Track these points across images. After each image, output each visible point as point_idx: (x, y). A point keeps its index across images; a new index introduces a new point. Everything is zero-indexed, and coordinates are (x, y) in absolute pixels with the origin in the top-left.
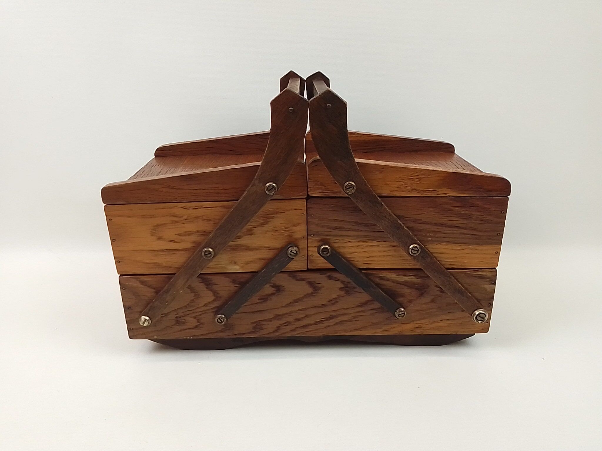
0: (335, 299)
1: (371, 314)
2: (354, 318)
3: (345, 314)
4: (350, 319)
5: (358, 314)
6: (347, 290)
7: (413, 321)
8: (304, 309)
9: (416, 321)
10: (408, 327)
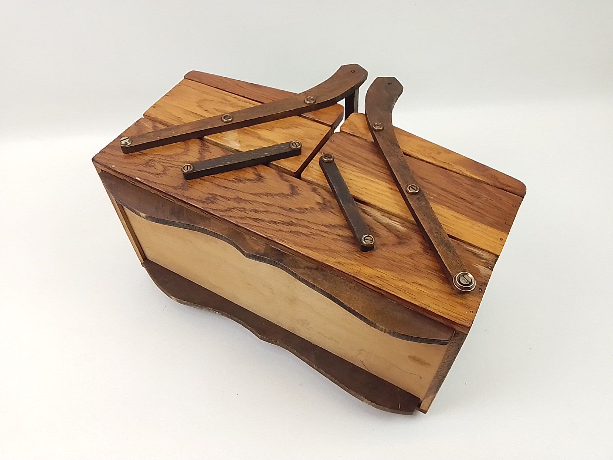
0: (306, 209)
1: (333, 239)
2: (313, 234)
3: (307, 227)
4: (309, 234)
5: (319, 233)
6: (323, 206)
7: (378, 268)
8: (269, 204)
9: (381, 268)
10: (368, 271)
